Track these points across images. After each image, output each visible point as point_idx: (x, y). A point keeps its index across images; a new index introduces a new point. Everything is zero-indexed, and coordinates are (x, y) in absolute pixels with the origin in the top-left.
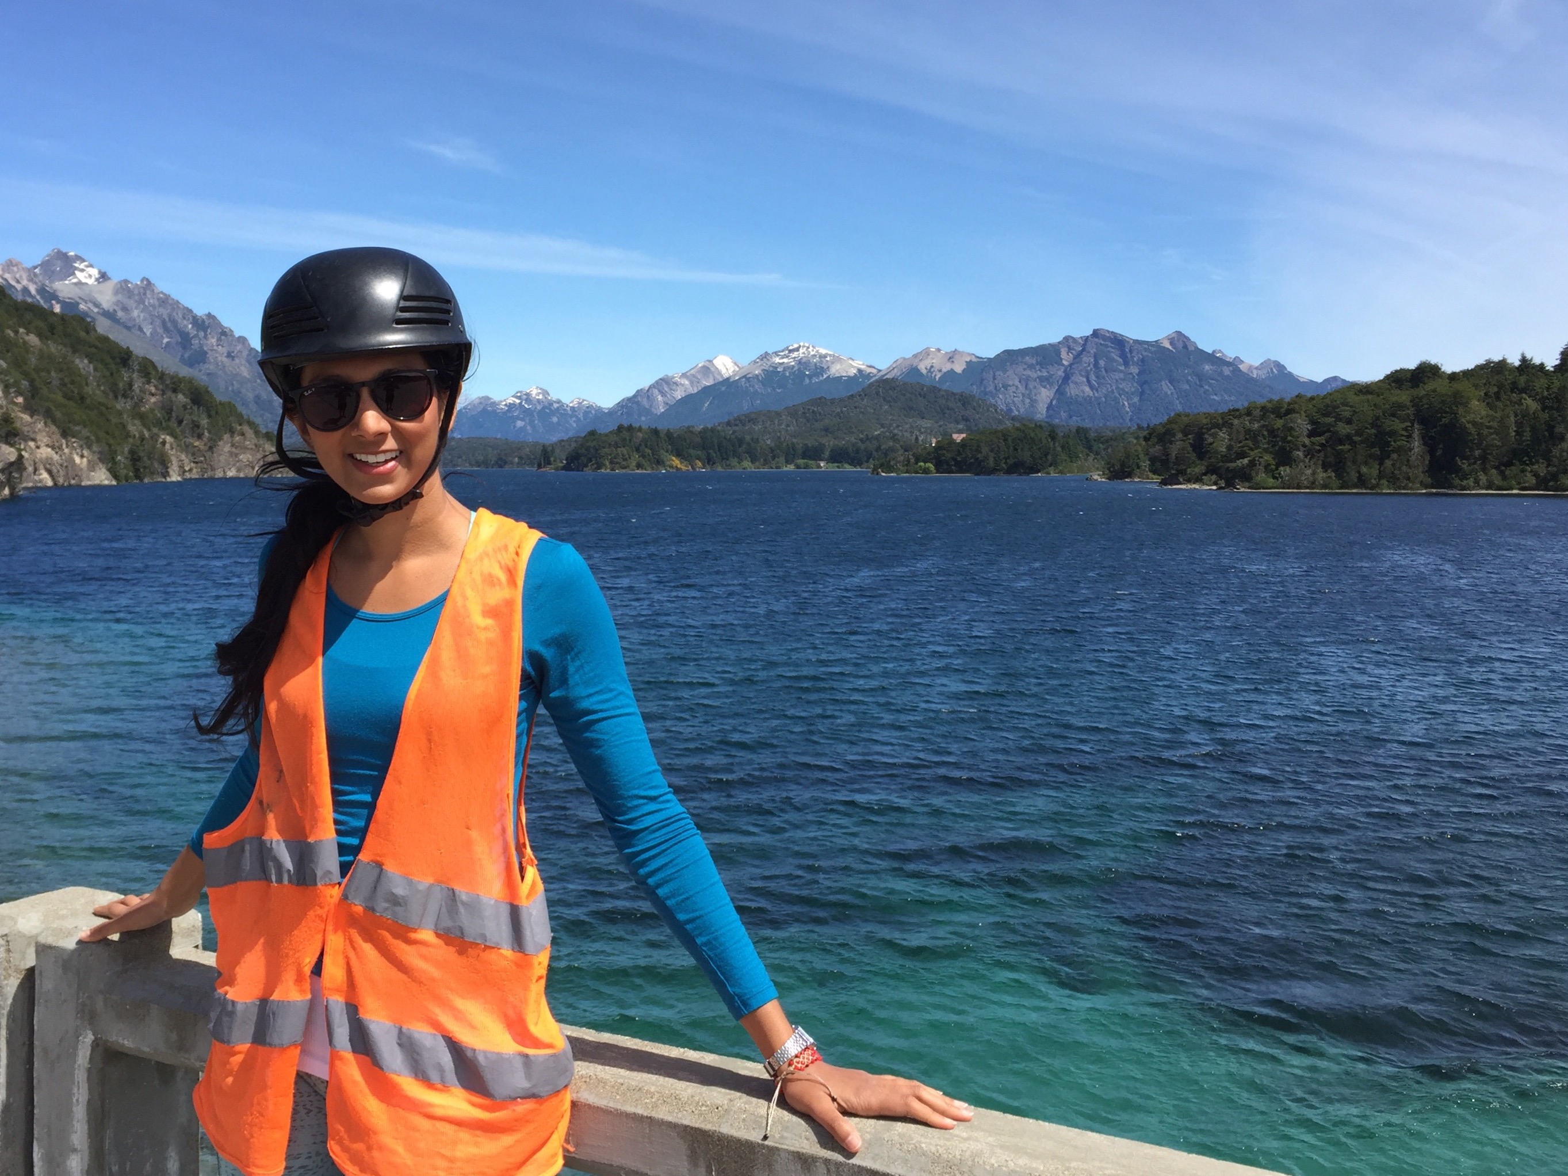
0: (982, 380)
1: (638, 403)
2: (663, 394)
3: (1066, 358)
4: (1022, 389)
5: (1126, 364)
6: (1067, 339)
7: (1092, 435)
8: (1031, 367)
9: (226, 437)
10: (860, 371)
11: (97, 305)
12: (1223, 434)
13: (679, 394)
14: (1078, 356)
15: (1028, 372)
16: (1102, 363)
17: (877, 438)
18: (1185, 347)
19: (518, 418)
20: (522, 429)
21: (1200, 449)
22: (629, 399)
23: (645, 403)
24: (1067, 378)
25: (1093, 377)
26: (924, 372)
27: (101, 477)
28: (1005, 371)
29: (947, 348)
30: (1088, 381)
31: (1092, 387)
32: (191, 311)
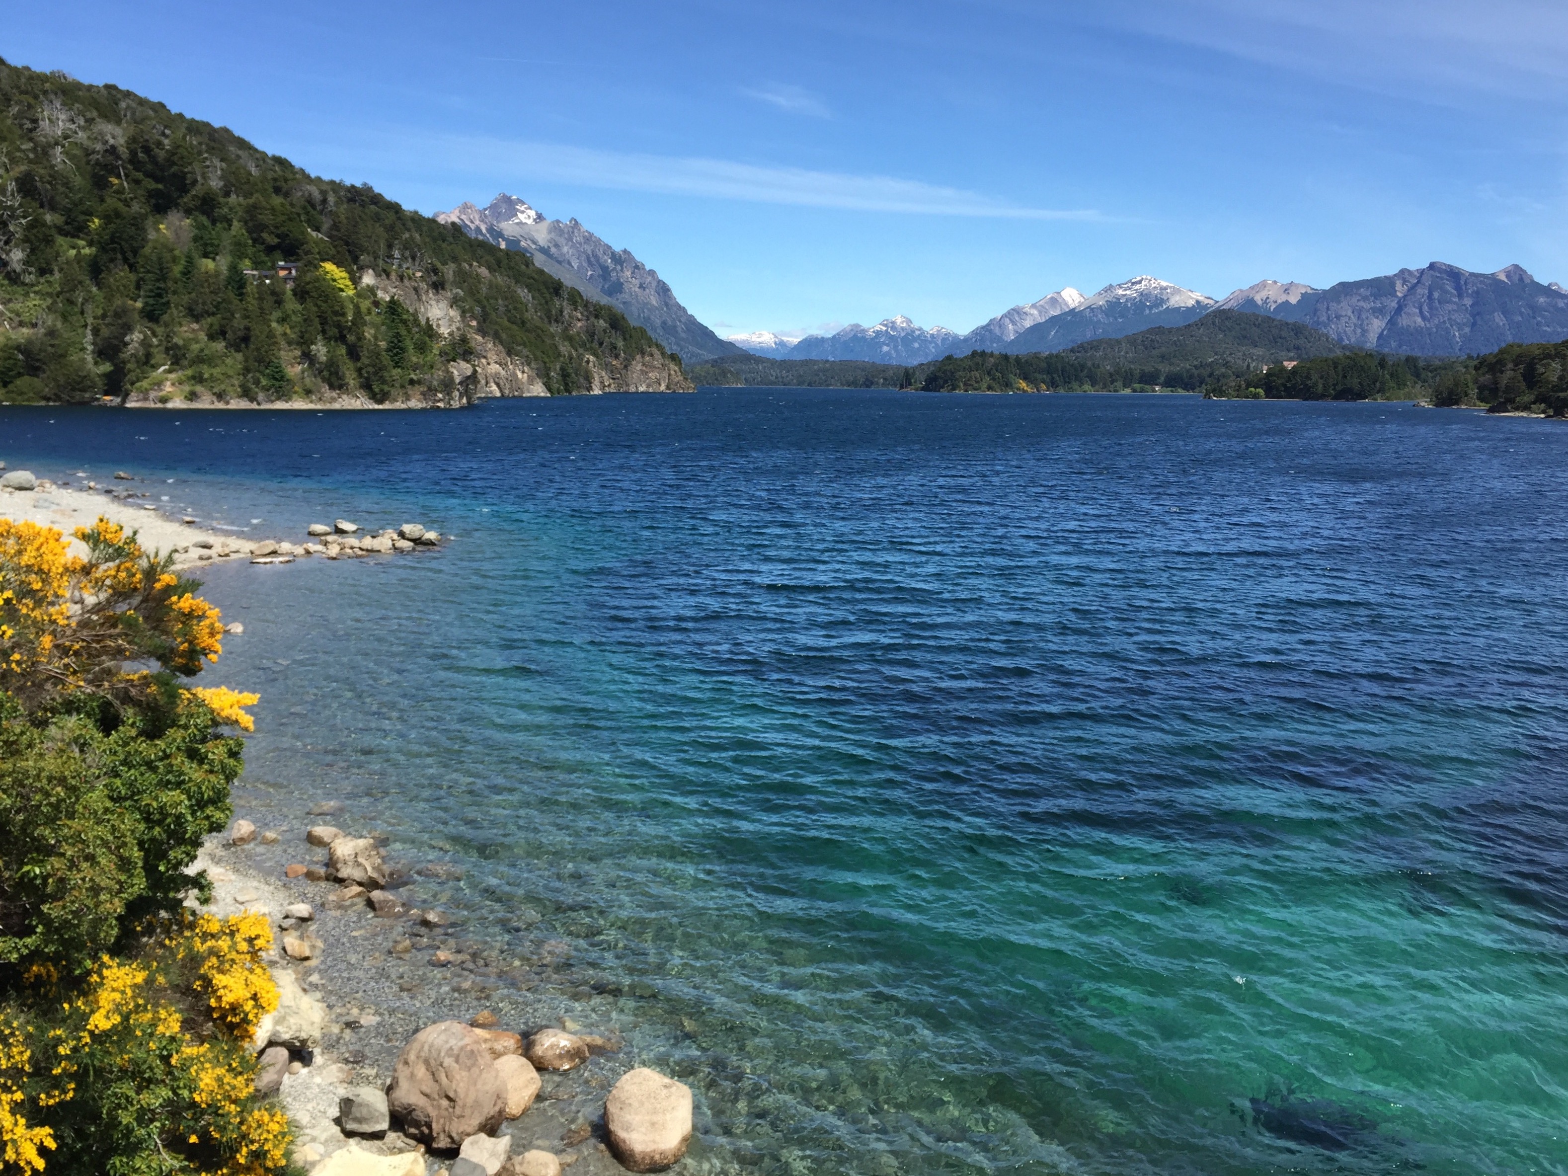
0: (1316, 311)
1: (990, 331)
2: (1014, 323)
3: (1400, 290)
4: (1354, 319)
5: (1460, 296)
6: (1403, 271)
7: (1421, 364)
8: (1365, 299)
9: (638, 357)
10: (1198, 302)
11: (534, 243)
12: (1556, 365)
13: (1028, 324)
14: (1412, 289)
15: (1362, 304)
16: (1436, 295)
17: (1210, 365)
18: (1521, 279)
19: (884, 343)
20: (888, 353)
21: (1531, 378)
22: (983, 328)
23: (997, 331)
24: (1399, 309)
25: (1425, 308)
26: (1260, 302)
27: (538, 390)
28: (1339, 302)
29: (1284, 280)
30: (1421, 312)
31: (1424, 318)
32: (609, 247)
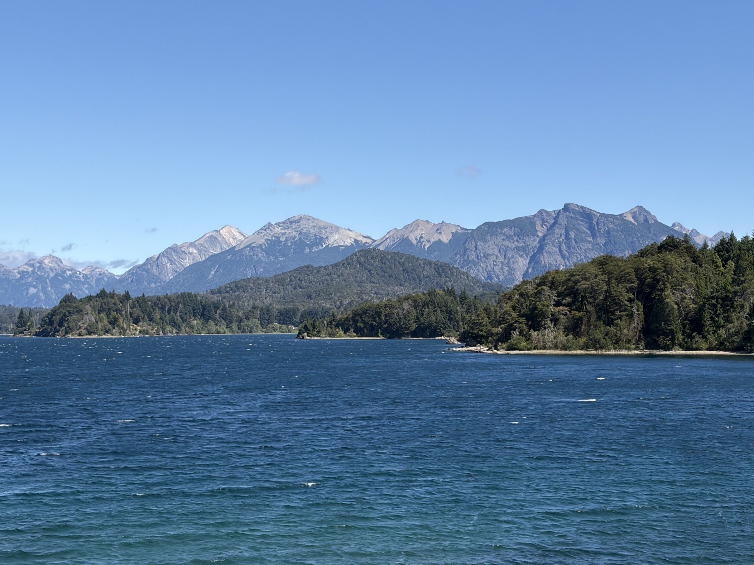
0: (465, 250)
1: (147, 271)
2: (172, 262)
3: (541, 231)
4: (501, 259)
5: (594, 235)
6: (541, 212)
8: (509, 238)
10: (356, 241)
13: (187, 262)
14: (551, 228)
15: (507, 243)
16: (572, 235)
18: (646, 220)
20: (36, 295)
22: (139, 267)
23: (155, 271)
24: (541, 248)
25: (564, 247)
26: (415, 242)
28: (485, 241)
30: (560, 250)
31: (563, 257)
